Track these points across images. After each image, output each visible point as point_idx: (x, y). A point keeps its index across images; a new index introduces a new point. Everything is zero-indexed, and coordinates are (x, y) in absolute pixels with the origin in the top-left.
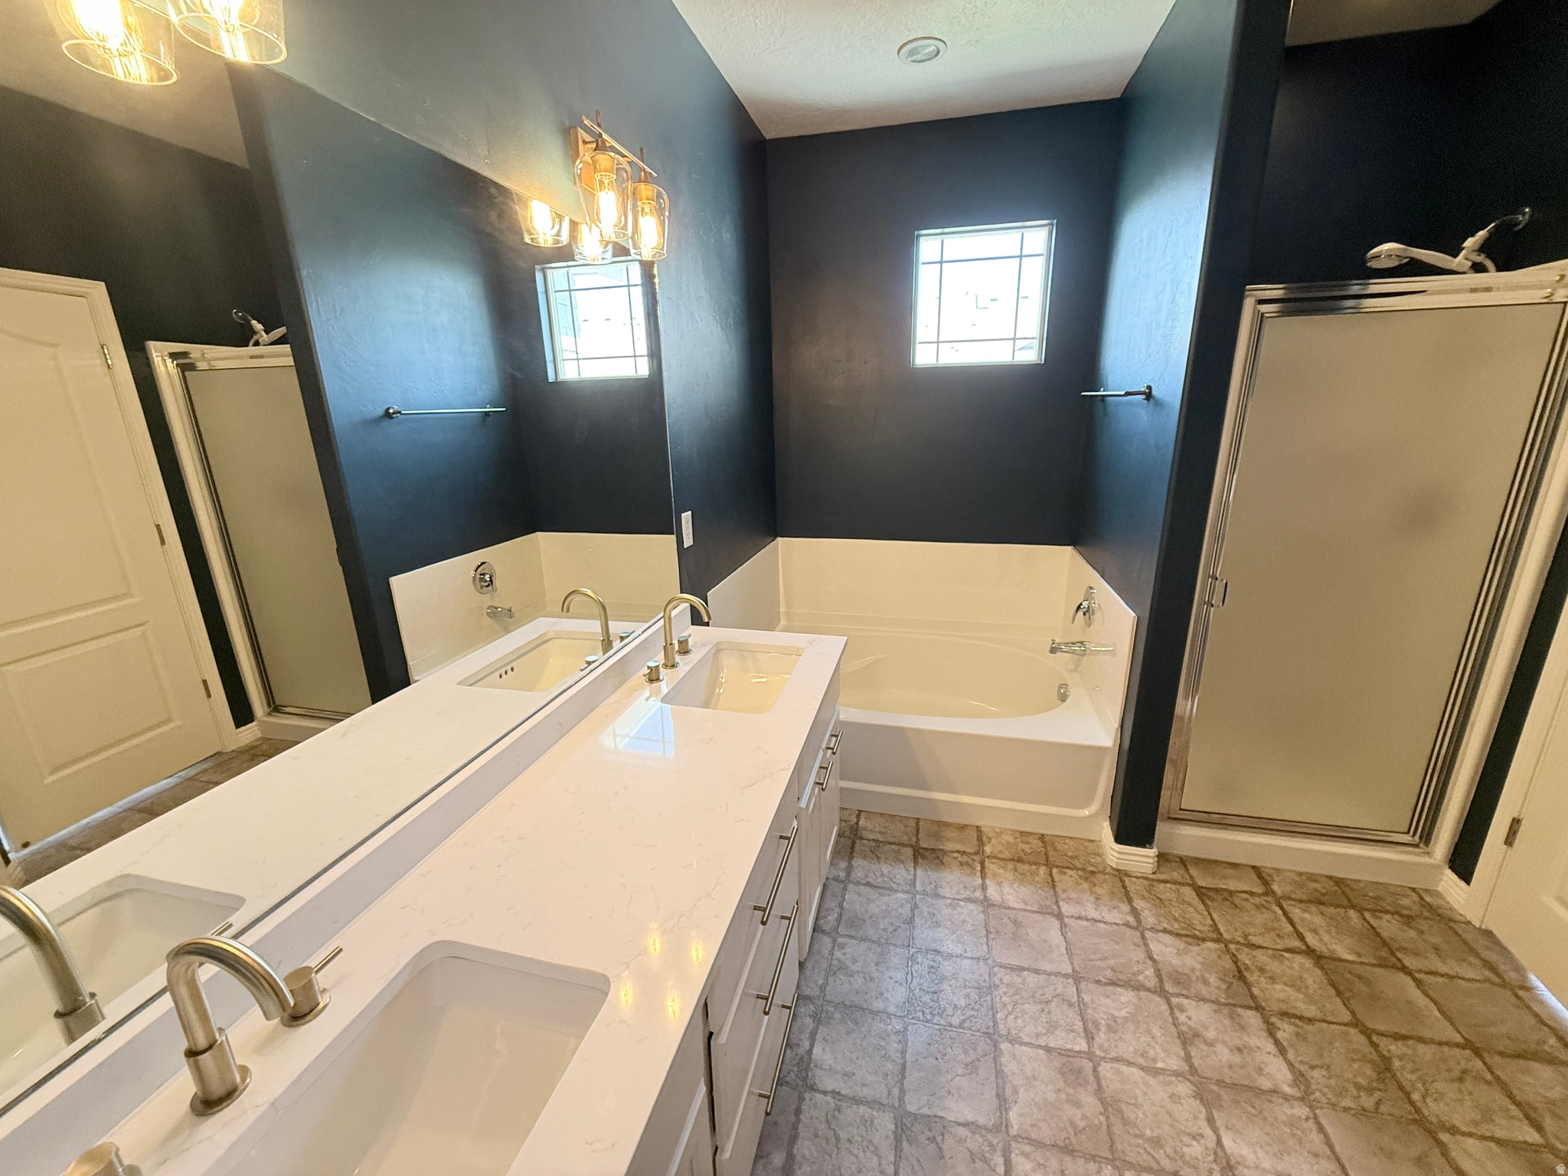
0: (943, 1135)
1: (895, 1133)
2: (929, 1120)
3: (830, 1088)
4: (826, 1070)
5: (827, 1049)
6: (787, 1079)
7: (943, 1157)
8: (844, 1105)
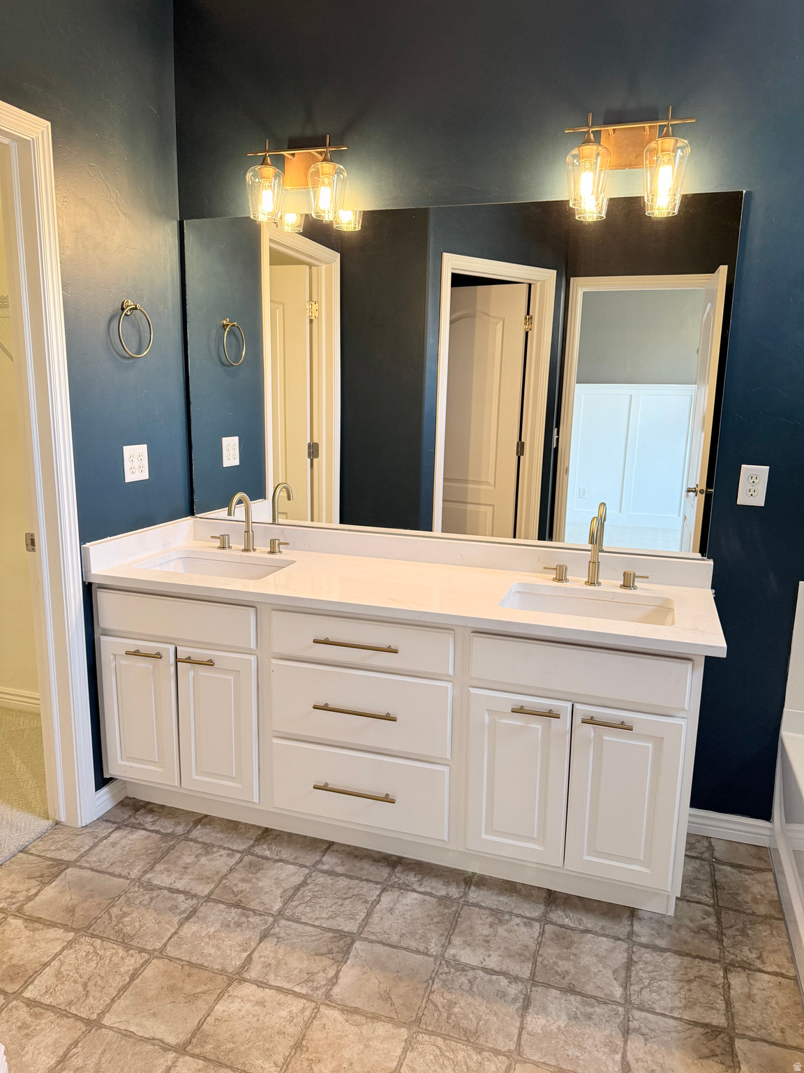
0: (333, 959)
1: (342, 931)
2: (346, 952)
3: (382, 899)
4: (398, 898)
5: (416, 901)
6: (393, 877)
7: (317, 955)
8: (369, 905)
